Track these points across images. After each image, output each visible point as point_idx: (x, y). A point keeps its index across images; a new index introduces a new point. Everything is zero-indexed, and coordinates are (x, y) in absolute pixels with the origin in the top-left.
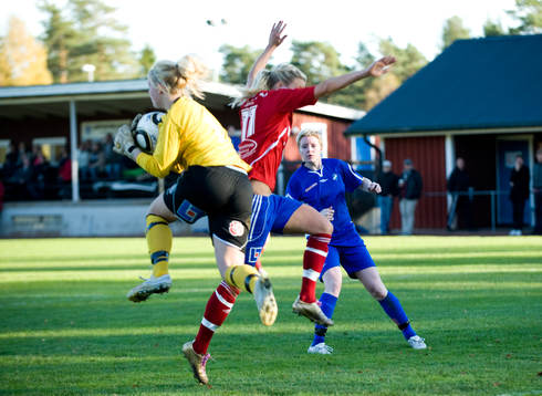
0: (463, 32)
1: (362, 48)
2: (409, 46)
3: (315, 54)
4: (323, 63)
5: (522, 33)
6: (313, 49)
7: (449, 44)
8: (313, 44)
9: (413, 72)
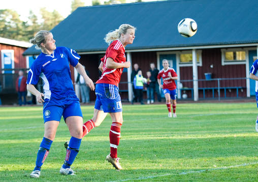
0: (81, 3)
1: (31, 12)
2: (55, 11)
3: (7, 15)
4: (12, 20)
5: (111, 4)
6: (6, 12)
7: (75, 9)
8: (6, 10)
9: (57, 24)
